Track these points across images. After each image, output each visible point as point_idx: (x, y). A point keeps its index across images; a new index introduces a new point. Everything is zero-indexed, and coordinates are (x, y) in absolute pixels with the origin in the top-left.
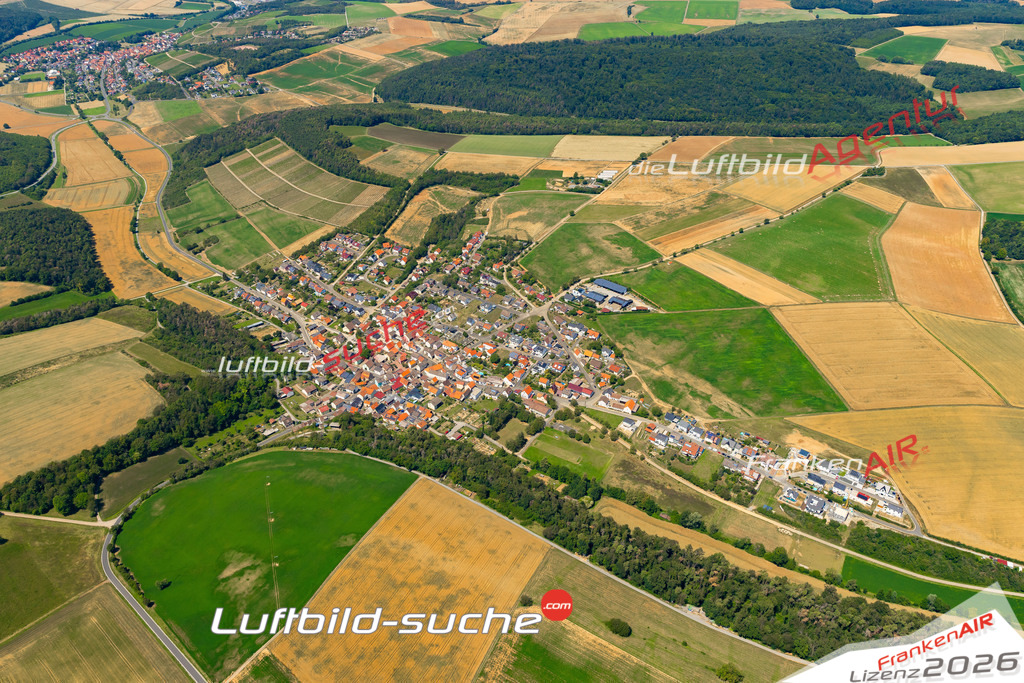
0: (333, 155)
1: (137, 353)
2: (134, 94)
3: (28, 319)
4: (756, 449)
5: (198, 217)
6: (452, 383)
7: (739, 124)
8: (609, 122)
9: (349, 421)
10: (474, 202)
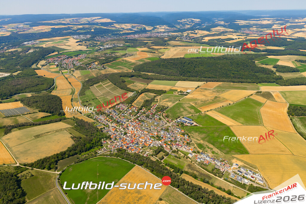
0: (121, 84)
1: (70, 131)
2: (75, 69)
3: (44, 122)
4: (224, 163)
5: (87, 98)
6: (146, 142)
7: (224, 79)
8: (190, 78)
9: (119, 150)
10: (155, 97)
